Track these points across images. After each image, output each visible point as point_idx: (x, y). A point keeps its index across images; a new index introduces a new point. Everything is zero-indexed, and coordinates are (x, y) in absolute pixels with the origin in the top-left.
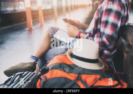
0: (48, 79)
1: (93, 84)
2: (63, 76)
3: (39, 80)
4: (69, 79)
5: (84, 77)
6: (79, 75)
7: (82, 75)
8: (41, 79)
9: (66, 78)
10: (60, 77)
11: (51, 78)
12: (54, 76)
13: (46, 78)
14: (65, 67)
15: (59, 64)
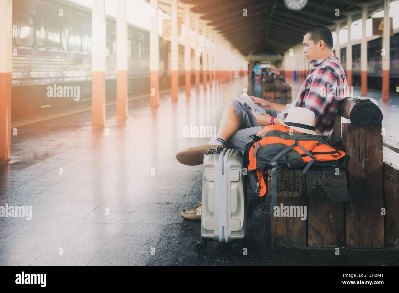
0: (263, 146)
1: (311, 150)
2: (279, 143)
3: (252, 147)
4: (286, 145)
5: (301, 143)
6: (297, 141)
7: (300, 141)
8: (254, 147)
9: (283, 145)
10: (276, 144)
11: (266, 144)
12: (269, 143)
13: (260, 145)
14: (280, 134)
15: (274, 131)
